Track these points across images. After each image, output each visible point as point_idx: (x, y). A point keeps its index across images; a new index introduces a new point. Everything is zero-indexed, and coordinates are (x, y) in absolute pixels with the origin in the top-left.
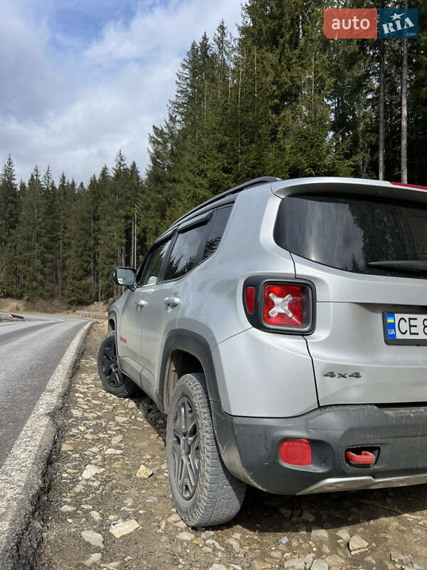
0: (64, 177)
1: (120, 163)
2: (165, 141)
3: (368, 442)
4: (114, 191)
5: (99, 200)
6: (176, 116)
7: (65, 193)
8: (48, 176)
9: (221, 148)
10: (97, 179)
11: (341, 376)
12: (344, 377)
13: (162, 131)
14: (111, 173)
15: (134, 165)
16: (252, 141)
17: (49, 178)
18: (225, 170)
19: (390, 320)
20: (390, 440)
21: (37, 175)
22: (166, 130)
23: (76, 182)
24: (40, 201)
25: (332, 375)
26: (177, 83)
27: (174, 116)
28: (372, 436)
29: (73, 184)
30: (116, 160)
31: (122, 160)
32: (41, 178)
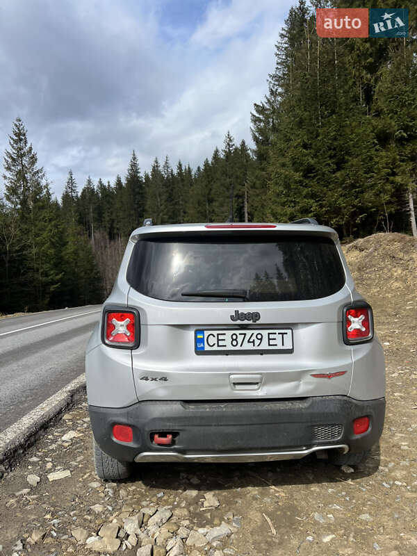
0: (180, 165)
1: (228, 144)
2: (267, 117)
3: (167, 428)
4: (224, 173)
5: (212, 183)
6: (277, 89)
7: (182, 180)
8: (166, 166)
9: (300, 124)
10: (210, 162)
11: (153, 379)
12: (155, 379)
13: (263, 107)
14: (222, 155)
15: (243, 144)
16: (333, 112)
17: (168, 167)
18: (305, 146)
19: (200, 336)
20: (187, 428)
21: (157, 166)
22: (267, 106)
23: (191, 167)
24: (162, 190)
25: (147, 379)
26: (277, 55)
27: (274, 90)
28: (171, 424)
29: (189, 170)
30: (225, 141)
31: (230, 140)
32: (161, 168)
